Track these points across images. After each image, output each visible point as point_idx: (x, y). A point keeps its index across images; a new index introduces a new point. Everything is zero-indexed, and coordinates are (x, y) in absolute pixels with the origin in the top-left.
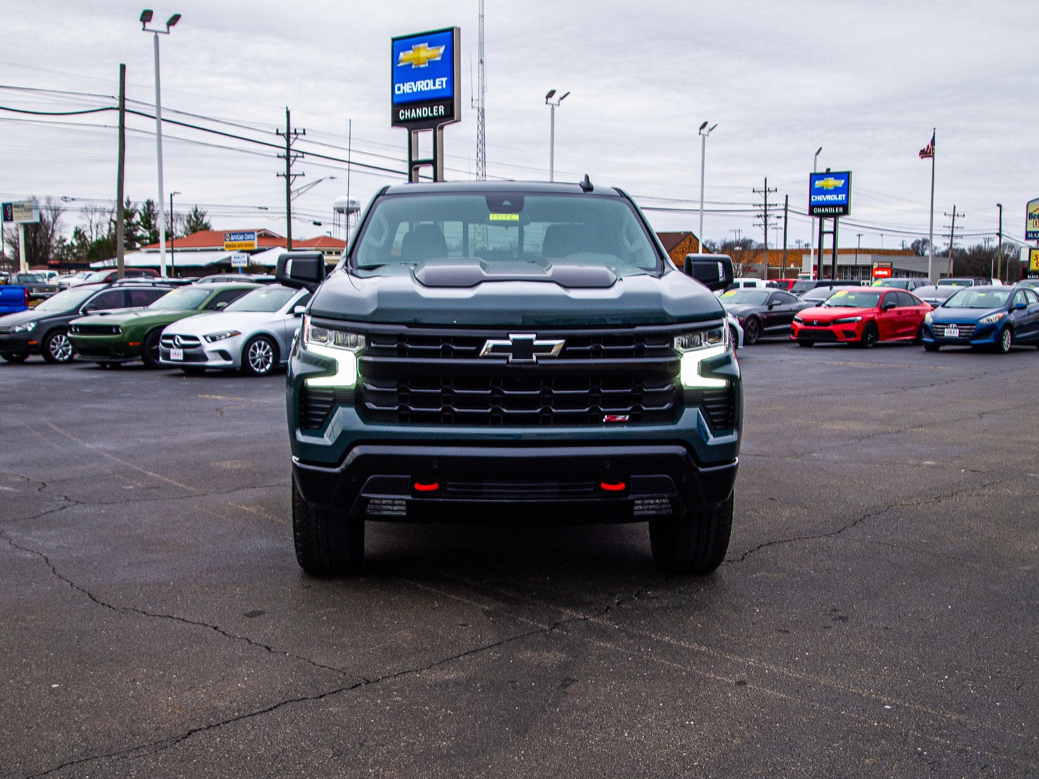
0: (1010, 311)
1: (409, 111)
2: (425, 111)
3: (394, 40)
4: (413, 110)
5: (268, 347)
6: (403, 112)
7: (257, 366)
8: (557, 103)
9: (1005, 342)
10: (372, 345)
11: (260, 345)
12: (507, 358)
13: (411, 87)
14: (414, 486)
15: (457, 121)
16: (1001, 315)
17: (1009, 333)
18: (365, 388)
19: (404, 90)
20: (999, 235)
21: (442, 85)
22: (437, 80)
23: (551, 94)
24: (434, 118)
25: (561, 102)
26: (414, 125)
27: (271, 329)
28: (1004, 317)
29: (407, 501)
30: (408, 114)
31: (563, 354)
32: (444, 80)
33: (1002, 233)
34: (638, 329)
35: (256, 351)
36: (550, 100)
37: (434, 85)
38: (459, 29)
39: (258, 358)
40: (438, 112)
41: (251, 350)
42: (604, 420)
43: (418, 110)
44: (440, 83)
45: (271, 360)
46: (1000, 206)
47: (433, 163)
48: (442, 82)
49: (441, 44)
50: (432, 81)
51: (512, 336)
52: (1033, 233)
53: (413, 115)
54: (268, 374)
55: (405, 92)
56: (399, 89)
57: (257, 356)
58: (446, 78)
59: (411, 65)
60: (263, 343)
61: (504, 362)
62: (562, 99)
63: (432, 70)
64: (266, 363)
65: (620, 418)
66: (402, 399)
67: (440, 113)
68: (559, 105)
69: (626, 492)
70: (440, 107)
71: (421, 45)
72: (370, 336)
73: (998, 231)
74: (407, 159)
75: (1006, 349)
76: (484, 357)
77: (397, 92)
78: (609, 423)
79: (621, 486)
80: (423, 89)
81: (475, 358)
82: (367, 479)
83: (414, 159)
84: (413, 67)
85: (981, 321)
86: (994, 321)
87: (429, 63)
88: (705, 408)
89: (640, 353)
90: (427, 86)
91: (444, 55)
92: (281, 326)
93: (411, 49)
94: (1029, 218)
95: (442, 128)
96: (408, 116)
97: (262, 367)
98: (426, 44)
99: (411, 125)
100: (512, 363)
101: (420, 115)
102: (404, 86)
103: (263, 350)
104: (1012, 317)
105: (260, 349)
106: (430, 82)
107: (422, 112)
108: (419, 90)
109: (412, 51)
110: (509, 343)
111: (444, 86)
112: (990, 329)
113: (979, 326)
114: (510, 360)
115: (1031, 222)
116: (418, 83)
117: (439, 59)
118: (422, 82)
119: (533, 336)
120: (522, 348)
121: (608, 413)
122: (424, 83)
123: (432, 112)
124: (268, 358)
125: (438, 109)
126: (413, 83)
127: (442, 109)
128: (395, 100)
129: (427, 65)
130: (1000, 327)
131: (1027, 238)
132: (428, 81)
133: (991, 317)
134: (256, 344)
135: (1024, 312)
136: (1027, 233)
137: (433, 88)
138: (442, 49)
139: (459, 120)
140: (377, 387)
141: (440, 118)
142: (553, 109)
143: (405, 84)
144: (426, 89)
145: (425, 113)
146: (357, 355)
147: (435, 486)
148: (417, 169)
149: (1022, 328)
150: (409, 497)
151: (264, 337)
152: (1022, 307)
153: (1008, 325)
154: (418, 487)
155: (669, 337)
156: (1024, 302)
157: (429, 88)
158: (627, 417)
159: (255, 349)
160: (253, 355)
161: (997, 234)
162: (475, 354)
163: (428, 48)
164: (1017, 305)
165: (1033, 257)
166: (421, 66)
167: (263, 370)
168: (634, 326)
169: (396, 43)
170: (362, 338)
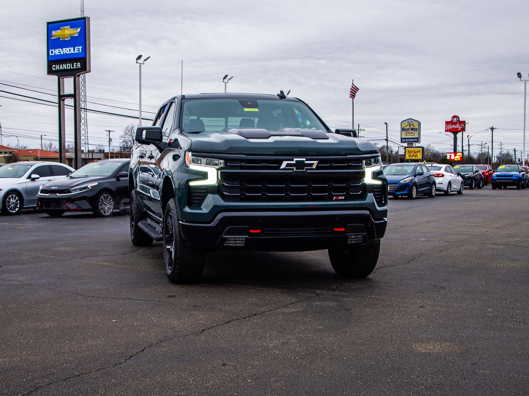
0: (415, 176)
1: (59, 65)
2: (68, 65)
3: (48, 23)
4: (61, 65)
5: (17, 198)
6: (55, 66)
7: (11, 209)
8: (143, 63)
9: (413, 193)
10: (228, 164)
11: (12, 197)
12: (293, 169)
13: (59, 51)
14: (249, 231)
15: (88, 72)
16: (411, 178)
17: (415, 188)
18: (223, 185)
19: (55, 53)
20: (387, 140)
21: (79, 51)
22: (76, 48)
23: (140, 57)
24: (74, 69)
25: (145, 62)
26: (61, 74)
27: (19, 187)
28: (412, 179)
29: (246, 238)
30: (57, 67)
31: (318, 168)
32: (80, 47)
33: (388, 139)
34: (348, 156)
35: (10, 200)
36: (139, 61)
37: (74, 50)
38: (89, 18)
39: (11, 204)
40: (77, 66)
41: (8, 199)
42: (334, 199)
43: (64, 65)
44: (78, 49)
45: (18, 206)
46: (386, 123)
47: (74, 96)
48: (79, 49)
49: (78, 27)
50: (73, 48)
51: (295, 159)
52: (405, 139)
53: (61, 68)
54: (18, 213)
55: (56, 54)
56: (52, 52)
57: (11, 203)
58: (82, 47)
59: (59, 38)
60: (14, 195)
61: (292, 171)
62: (145, 60)
63: (73, 42)
64: (16, 207)
65: (340, 198)
66: (242, 190)
67: (78, 67)
68: (144, 64)
69: (344, 232)
70: (78, 63)
71: (66, 27)
72: (227, 160)
73: (386, 138)
74: (57, 94)
75: (414, 197)
76: (283, 169)
77: (51, 54)
78: (336, 200)
79: (343, 229)
80: (67, 53)
81: (278, 170)
82: (226, 228)
83: (61, 94)
84: (61, 40)
85: (401, 182)
86: (407, 182)
87: (71, 37)
88: (375, 194)
89: (349, 167)
90: (70, 51)
91: (80, 33)
92: (24, 186)
93: (59, 29)
94: (403, 131)
95: (79, 76)
96: (58, 68)
97: (14, 210)
98: (69, 27)
99: (60, 73)
100: (295, 172)
101: (66, 68)
102: (55, 51)
103: (14, 200)
104: (416, 180)
105: (12, 199)
106: (72, 49)
107: (67, 66)
108: (65, 53)
109: (60, 31)
110: (294, 162)
111: (80, 51)
112: (405, 186)
113: (400, 184)
114: (294, 171)
115: (404, 133)
116: (64, 49)
117: (77, 35)
118: (67, 49)
119: (305, 159)
120: (300, 165)
121: (335, 195)
122: (68, 49)
123: (73, 66)
124: (17, 204)
125: (77, 65)
126: (61, 49)
127: (79, 65)
128: (50, 59)
129: (70, 39)
130: (411, 185)
131: (402, 142)
132: (71, 48)
133: (406, 180)
134: (10, 196)
135: (422, 177)
136: (402, 139)
137: (73, 52)
138: (79, 30)
139: (90, 72)
140: (230, 185)
141: (78, 70)
142: (140, 66)
143: (56, 50)
144: (69, 52)
145: (69, 67)
146: (218, 170)
147: (259, 231)
148: (64, 100)
149: (422, 185)
150: (247, 237)
151: (15, 193)
152: (421, 174)
153: (415, 184)
154: (251, 231)
155: (360, 160)
156: (421, 171)
157: (71, 52)
158: (343, 198)
159: (10, 199)
160: (9, 202)
161: (386, 140)
162: (278, 168)
163: (70, 29)
164: (418, 173)
165: (407, 152)
166: (66, 39)
167: (14, 212)
168: (347, 155)
169: (49, 25)
170: (222, 161)
